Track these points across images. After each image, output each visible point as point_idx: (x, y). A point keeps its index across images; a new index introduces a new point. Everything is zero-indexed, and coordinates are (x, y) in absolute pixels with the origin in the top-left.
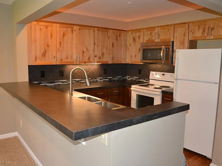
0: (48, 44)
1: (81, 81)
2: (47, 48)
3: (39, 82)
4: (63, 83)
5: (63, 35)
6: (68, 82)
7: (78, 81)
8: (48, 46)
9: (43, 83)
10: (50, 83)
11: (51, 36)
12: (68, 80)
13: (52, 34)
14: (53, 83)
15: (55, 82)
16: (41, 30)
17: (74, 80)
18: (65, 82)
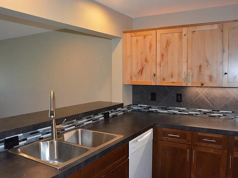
0: (146, 58)
1: (212, 114)
2: (145, 64)
3: (149, 106)
4: (181, 112)
5: (166, 45)
6: (188, 112)
7: (205, 113)
8: (146, 61)
9: (154, 107)
10: (162, 109)
11: (150, 48)
12: (188, 109)
13: (152, 45)
14: (166, 109)
15: (169, 109)
16: (137, 42)
17: (199, 111)
18: (184, 111)
